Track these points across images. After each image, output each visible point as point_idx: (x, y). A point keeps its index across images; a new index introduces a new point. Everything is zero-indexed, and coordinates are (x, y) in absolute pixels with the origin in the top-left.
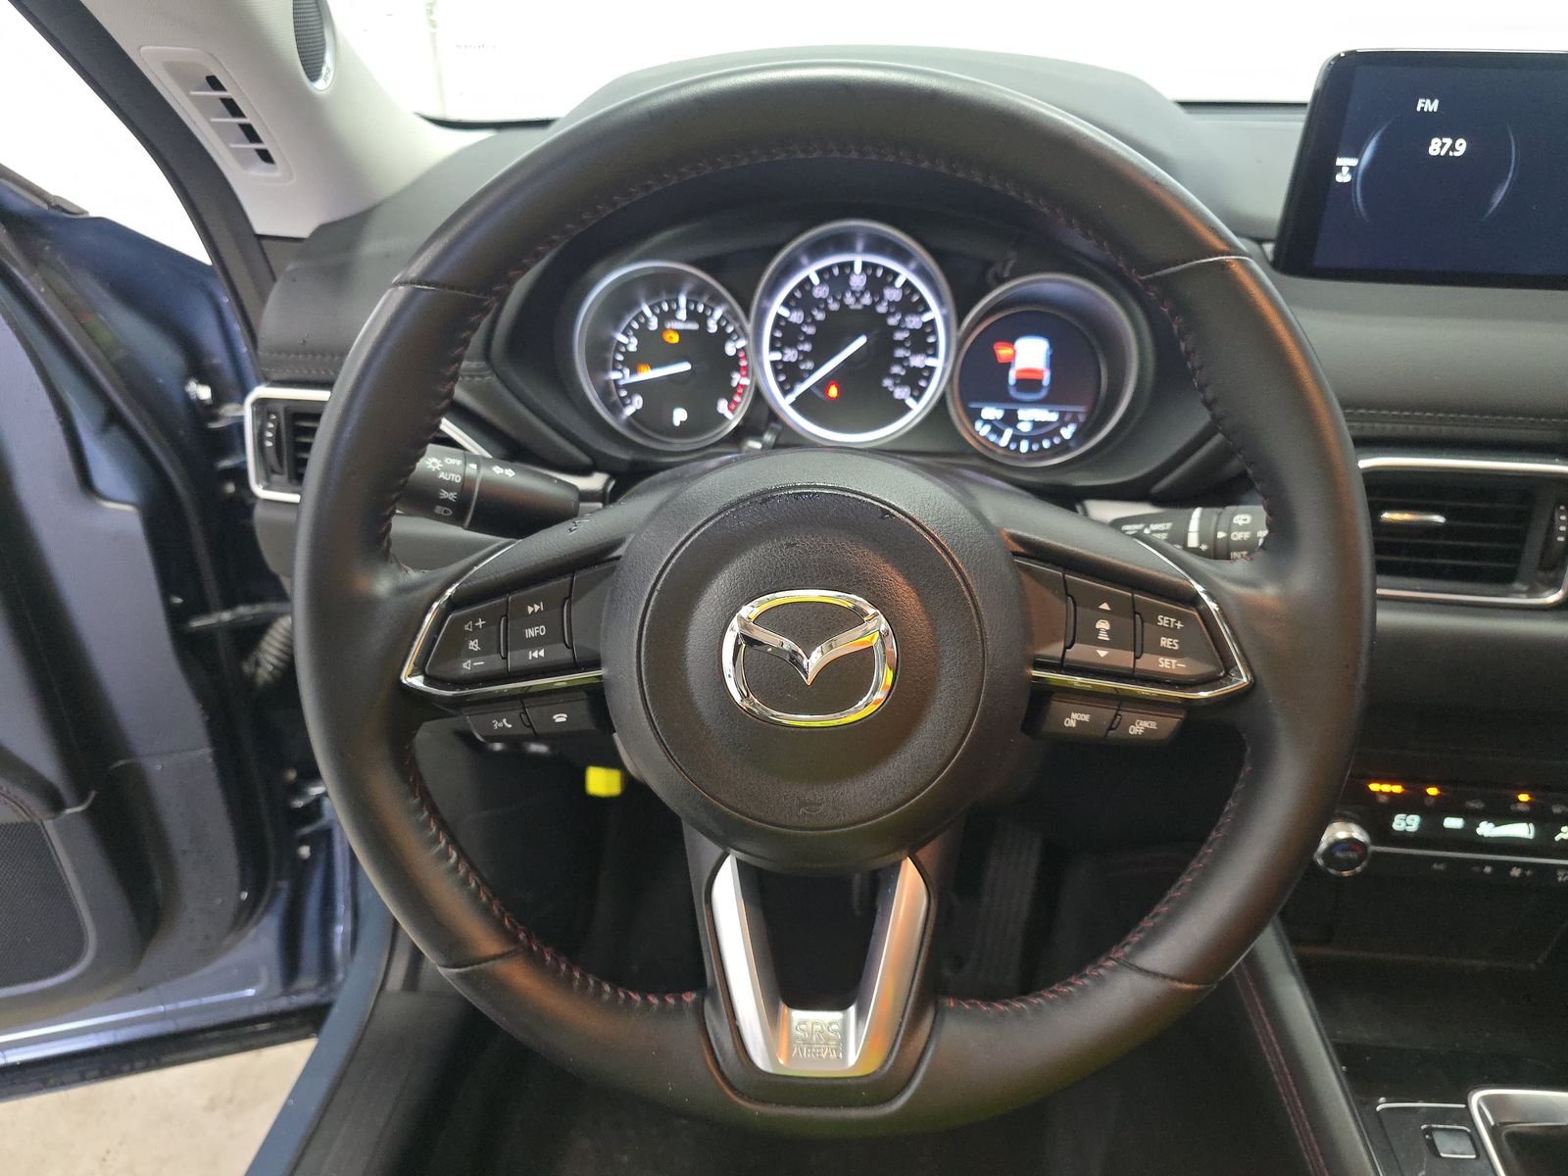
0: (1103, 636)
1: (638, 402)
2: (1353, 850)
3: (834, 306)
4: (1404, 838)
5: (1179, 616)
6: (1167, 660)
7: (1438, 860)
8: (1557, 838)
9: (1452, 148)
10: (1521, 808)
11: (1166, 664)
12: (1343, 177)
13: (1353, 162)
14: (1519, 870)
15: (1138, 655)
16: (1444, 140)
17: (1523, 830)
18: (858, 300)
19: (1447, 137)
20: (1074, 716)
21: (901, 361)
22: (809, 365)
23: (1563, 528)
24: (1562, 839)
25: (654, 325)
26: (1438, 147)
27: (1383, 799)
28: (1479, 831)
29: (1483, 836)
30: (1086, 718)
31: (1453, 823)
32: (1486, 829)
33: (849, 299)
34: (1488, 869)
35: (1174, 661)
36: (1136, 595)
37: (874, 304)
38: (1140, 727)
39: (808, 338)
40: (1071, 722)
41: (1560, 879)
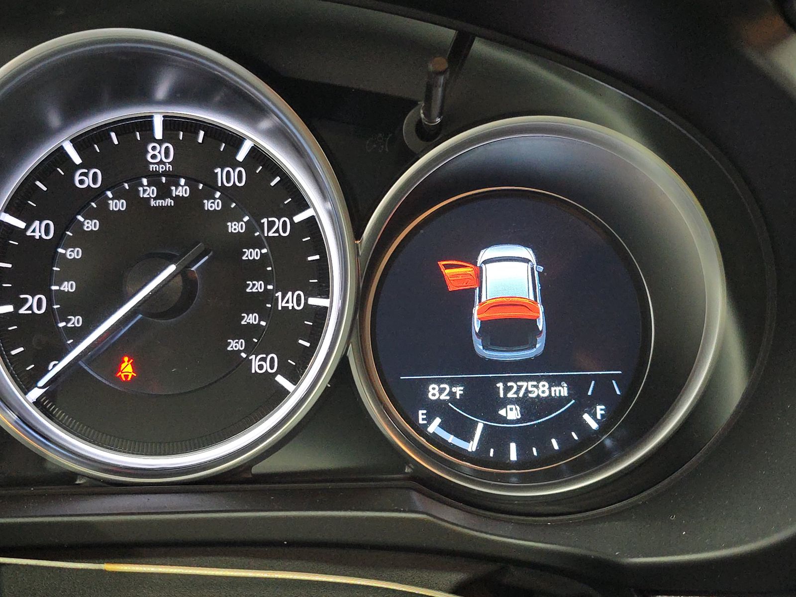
3: (117, 205)
18: (164, 192)
21: (257, 303)
22: (76, 321)
33: (148, 191)
37: (196, 198)
39: (71, 269)
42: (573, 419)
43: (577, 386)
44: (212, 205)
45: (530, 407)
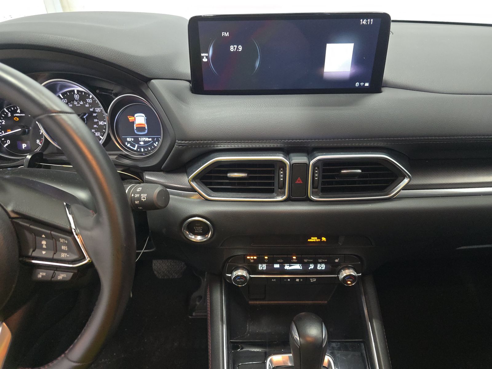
0: (44, 247)
1: (9, 142)
2: (242, 279)
4: (262, 272)
5: (66, 239)
6: (64, 254)
7: (274, 278)
8: (309, 268)
9: (237, 48)
10: (294, 261)
11: (63, 256)
12: (205, 60)
13: (206, 55)
14: (299, 279)
15: (55, 253)
16: (234, 46)
17: (298, 267)
18: (78, 103)
19: (235, 45)
20: (41, 274)
21: (96, 123)
23: (282, 176)
24: (311, 268)
25: (10, 115)
26: (233, 48)
27: (252, 261)
28: (285, 268)
29: (287, 269)
30: (44, 274)
31: (277, 266)
32: (287, 267)
33: (76, 103)
34: (289, 280)
35: (66, 254)
36: (52, 232)
37: (84, 104)
38: (61, 276)
40: (40, 276)
41: (311, 281)
42: (152, 144)
43: (153, 139)
44: (87, 106)
45: (145, 142)
